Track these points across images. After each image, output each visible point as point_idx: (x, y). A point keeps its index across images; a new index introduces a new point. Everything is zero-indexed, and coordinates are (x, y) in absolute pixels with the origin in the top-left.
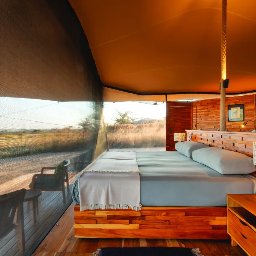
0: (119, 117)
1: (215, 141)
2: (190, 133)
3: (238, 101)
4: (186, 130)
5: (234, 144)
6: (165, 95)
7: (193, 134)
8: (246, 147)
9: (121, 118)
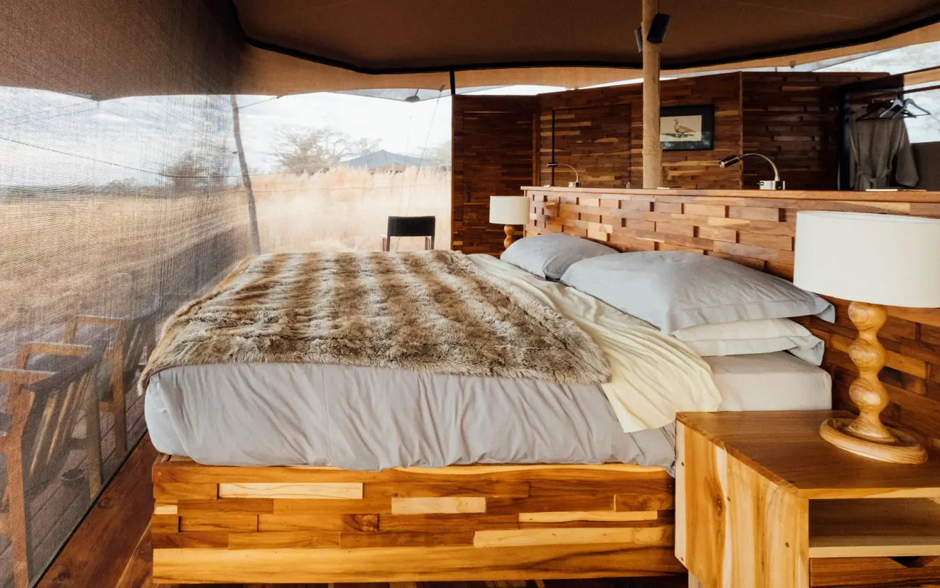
0: (293, 150)
1: (628, 223)
2: (540, 198)
3: (688, 92)
4: (522, 188)
5: (696, 230)
6: (448, 74)
7: (549, 198)
8: (742, 237)
9: (299, 151)
